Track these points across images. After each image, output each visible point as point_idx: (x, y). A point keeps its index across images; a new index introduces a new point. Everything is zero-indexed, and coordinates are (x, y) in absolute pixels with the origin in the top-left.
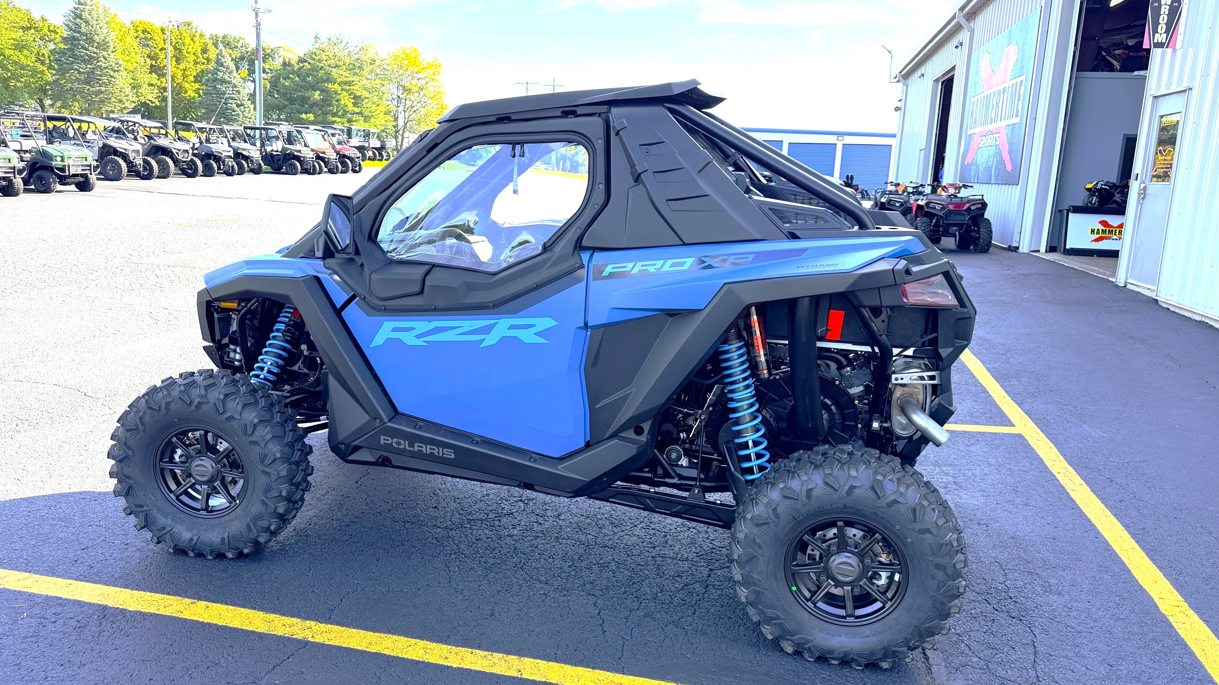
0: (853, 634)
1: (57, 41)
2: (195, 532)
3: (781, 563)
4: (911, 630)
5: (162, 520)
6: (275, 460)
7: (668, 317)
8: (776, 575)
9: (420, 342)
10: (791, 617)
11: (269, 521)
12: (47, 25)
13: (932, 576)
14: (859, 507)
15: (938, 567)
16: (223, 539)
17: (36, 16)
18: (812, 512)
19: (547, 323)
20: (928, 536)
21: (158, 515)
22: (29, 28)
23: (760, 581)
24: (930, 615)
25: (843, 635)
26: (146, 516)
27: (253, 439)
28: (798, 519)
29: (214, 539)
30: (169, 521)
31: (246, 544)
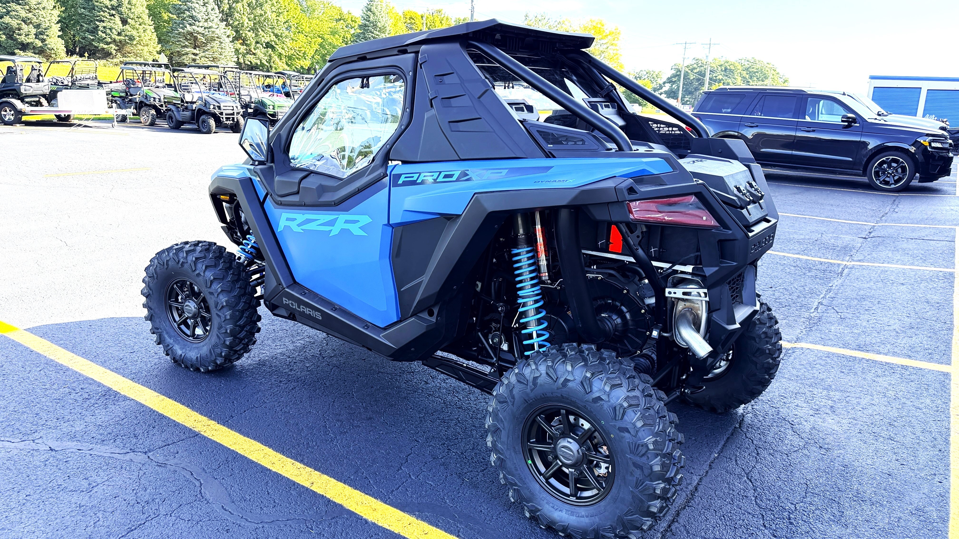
0: (572, 512)
1: (355, 28)
2: (184, 350)
3: (519, 437)
4: (616, 519)
5: (169, 340)
6: (223, 307)
7: (446, 220)
8: (514, 448)
9: (299, 230)
10: (525, 486)
11: (221, 350)
12: (350, 17)
13: (631, 473)
14: (573, 399)
15: (636, 465)
16: (197, 357)
17: (345, 11)
18: (539, 397)
19: (365, 220)
20: (626, 435)
21: (166, 336)
22: (340, 20)
23: (502, 450)
24: (630, 509)
25: (564, 510)
26: (160, 335)
27: (211, 291)
28: (529, 402)
29: (193, 357)
30: (172, 341)
31: (209, 364)
